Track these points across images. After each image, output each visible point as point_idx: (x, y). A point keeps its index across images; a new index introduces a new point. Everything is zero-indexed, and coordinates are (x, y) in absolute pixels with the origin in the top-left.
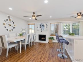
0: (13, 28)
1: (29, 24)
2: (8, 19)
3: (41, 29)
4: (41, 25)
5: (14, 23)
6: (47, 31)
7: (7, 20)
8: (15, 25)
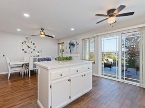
0: (32, 50)
1: (59, 44)
2: (27, 40)
3: (70, 51)
4: (70, 44)
5: (34, 44)
6: (77, 53)
7: (25, 42)
8: (35, 47)
